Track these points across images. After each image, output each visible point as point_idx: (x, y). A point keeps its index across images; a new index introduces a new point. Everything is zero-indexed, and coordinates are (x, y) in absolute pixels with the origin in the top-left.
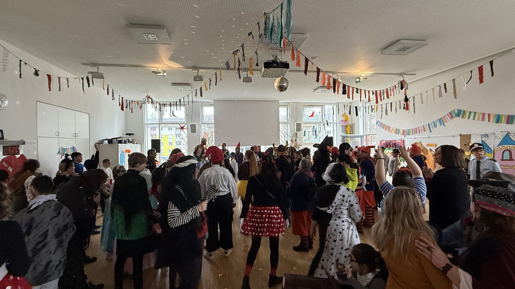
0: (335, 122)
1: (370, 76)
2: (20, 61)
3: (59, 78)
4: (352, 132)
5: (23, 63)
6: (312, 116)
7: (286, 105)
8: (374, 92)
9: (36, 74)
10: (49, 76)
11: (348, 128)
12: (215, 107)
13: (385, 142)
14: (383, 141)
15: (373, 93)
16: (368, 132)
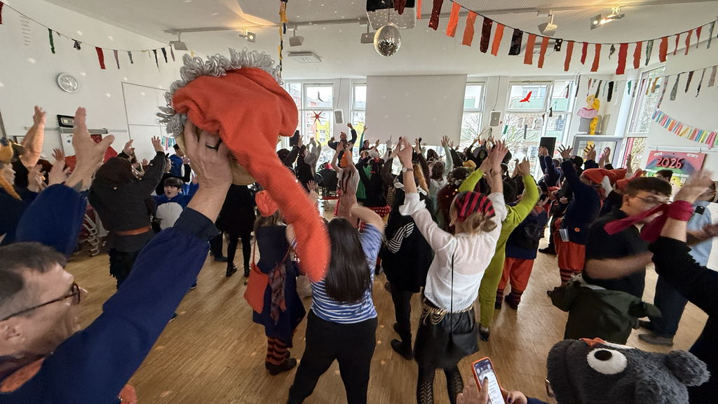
0: (570, 111)
1: (635, 12)
2: (50, 30)
3: (116, 52)
4: (601, 129)
5: (54, 34)
6: (526, 99)
7: (481, 82)
8: (617, 48)
9: (77, 46)
10: (99, 50)
11: (594, 122)
12: (367, 87)
13: (661, 154)
14: (657, 152)
15: (613, 49)
16: (636, 132)
